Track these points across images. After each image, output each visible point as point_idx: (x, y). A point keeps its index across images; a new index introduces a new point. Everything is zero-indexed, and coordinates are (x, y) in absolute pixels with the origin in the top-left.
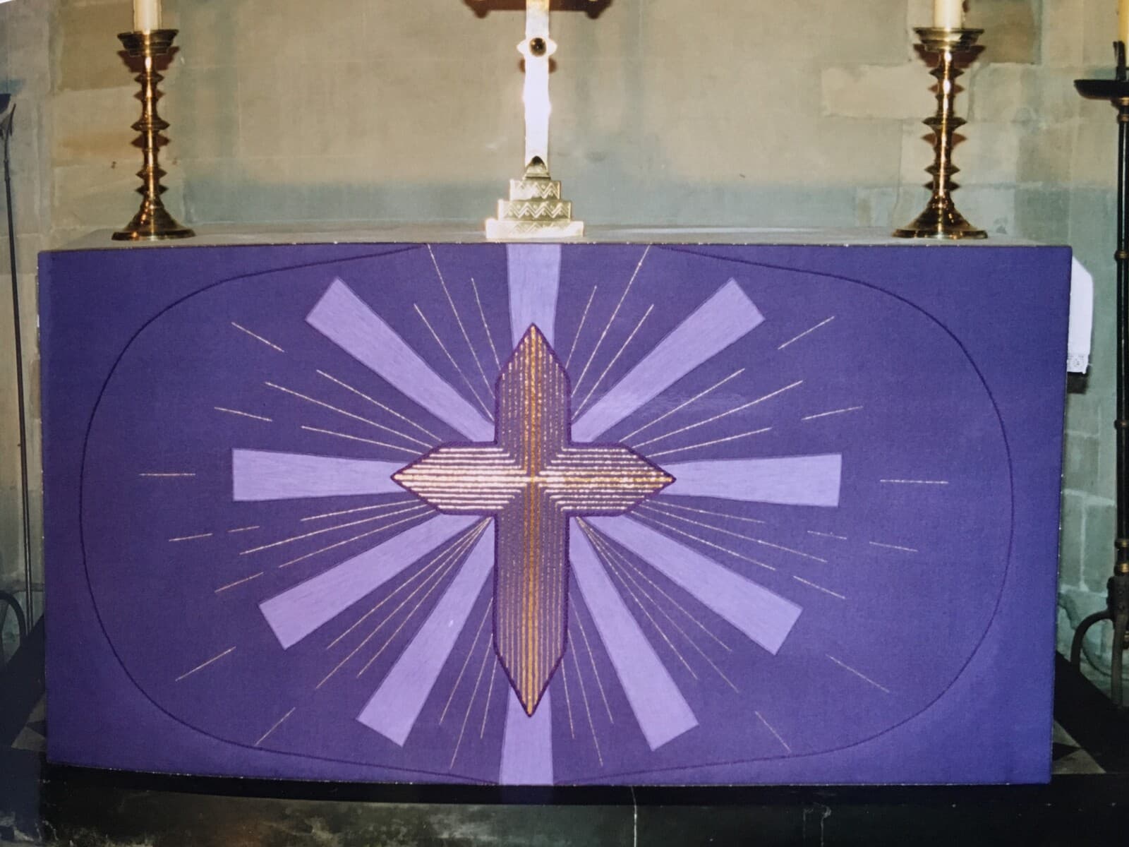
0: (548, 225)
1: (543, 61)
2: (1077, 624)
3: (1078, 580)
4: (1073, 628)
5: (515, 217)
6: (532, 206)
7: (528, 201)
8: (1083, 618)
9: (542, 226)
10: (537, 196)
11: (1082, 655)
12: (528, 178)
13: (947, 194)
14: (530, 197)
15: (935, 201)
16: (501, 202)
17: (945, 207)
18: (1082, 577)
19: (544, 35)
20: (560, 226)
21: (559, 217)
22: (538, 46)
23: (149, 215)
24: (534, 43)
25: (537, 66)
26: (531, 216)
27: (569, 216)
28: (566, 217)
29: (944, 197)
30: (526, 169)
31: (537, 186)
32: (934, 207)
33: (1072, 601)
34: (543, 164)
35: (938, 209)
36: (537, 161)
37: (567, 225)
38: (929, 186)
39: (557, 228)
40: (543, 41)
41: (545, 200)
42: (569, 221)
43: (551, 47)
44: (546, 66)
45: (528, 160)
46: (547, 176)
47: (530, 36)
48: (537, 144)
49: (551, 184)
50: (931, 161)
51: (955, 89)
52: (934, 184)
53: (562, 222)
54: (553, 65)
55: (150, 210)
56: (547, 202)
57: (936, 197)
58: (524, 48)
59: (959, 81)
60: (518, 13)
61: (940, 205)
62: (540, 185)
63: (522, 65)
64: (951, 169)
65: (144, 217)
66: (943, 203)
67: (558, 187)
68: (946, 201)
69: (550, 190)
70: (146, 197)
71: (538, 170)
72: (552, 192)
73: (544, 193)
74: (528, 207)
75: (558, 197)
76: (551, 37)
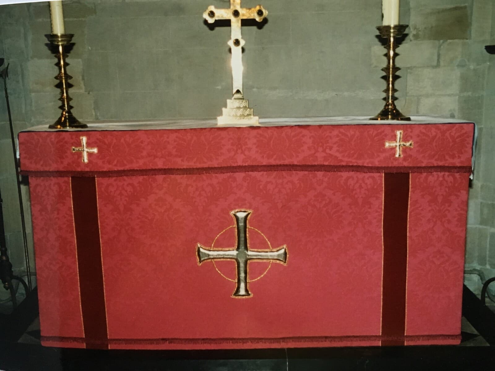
0: (243, 118)
1: (239, 48)
2: (484, 282)
3: (486, 264)
4: (482, 284)
5: (230, 115)
6: (236, 110)
7: (235, 108)
8: (487, 279)
9: (241, 119)
10: (238, 106)
11: (486, 295)
12: (235, 99)
13: (393, 102)
14: (235, 107)
15: (387, 105)
16: (224, 109)
17: (392, 108)
18: (487, 263)
19: (239, 37)
20: (249, 119)
21: (248, 115)
22: (237, 43)
23: (65, 117)
24: (235, 41)
25: (236, 51)
26: (236, 115)
27: (252, 114)
28: (250, 115)
29: (391, 103)
30: (233, 95)
31: (238, 102)
32: (386, 108)
33: (482, 273)
34: (241, 93)
35: (389, 108)
36: (238, 91)
37: (251, 118)
38: (384, 99)
39: (247, 120)
40: (239, 40)
41: (241, 108)
42: (252, 116)
43: (242, 43)
44: (241, 50)
45: (235, 91)
46: (242, 98)
47: (233, 38)
48: (238, 84)
49: (244, 101)
50: (385, 87)
51: (396, 55)
52: (387, 98)
53: (249, 117)
54: (243, 50)
55: (66, 116)
56: (243, 109)
57: (388, 104)
58: (231, 43)
59: (397, 50)
60: (228, 28)
61: (390, 107)
62: (240, 101)
63: (230, 50)
64: (394, 90)
65: (63, 119)
66: (391, 106)
67: (247, 102)
68: (393, 105)
69: (244, 103)
70: (64, 110)
71: (238, 96)
72: (245, 104)
73: (241, 105)
74: (235, 111)
75: (247, 106)
76: (242, 38)
